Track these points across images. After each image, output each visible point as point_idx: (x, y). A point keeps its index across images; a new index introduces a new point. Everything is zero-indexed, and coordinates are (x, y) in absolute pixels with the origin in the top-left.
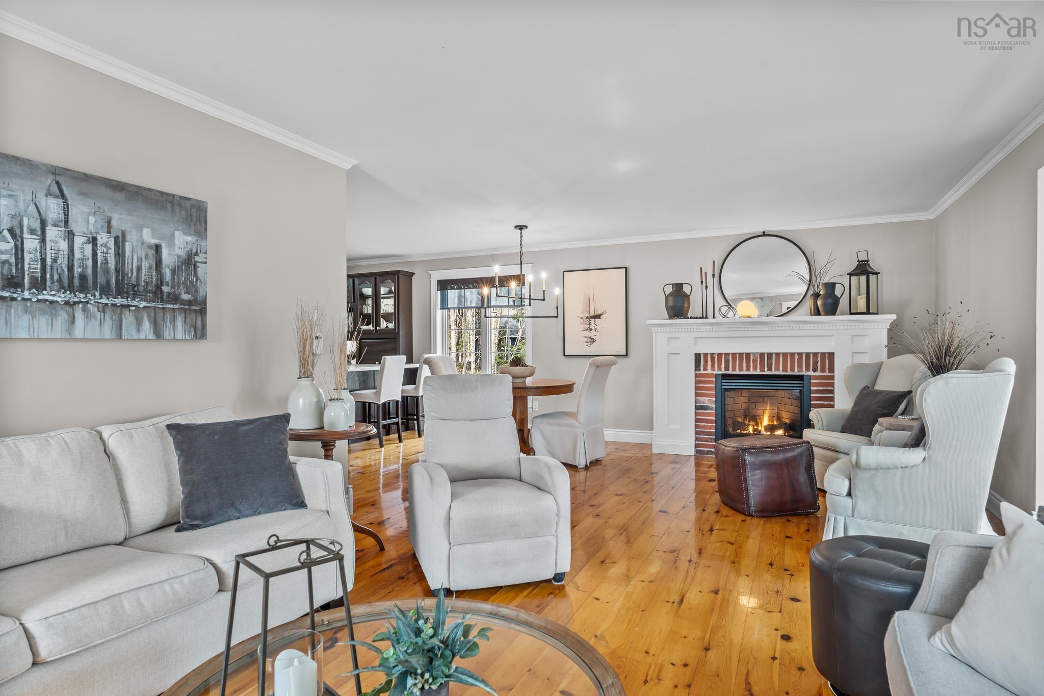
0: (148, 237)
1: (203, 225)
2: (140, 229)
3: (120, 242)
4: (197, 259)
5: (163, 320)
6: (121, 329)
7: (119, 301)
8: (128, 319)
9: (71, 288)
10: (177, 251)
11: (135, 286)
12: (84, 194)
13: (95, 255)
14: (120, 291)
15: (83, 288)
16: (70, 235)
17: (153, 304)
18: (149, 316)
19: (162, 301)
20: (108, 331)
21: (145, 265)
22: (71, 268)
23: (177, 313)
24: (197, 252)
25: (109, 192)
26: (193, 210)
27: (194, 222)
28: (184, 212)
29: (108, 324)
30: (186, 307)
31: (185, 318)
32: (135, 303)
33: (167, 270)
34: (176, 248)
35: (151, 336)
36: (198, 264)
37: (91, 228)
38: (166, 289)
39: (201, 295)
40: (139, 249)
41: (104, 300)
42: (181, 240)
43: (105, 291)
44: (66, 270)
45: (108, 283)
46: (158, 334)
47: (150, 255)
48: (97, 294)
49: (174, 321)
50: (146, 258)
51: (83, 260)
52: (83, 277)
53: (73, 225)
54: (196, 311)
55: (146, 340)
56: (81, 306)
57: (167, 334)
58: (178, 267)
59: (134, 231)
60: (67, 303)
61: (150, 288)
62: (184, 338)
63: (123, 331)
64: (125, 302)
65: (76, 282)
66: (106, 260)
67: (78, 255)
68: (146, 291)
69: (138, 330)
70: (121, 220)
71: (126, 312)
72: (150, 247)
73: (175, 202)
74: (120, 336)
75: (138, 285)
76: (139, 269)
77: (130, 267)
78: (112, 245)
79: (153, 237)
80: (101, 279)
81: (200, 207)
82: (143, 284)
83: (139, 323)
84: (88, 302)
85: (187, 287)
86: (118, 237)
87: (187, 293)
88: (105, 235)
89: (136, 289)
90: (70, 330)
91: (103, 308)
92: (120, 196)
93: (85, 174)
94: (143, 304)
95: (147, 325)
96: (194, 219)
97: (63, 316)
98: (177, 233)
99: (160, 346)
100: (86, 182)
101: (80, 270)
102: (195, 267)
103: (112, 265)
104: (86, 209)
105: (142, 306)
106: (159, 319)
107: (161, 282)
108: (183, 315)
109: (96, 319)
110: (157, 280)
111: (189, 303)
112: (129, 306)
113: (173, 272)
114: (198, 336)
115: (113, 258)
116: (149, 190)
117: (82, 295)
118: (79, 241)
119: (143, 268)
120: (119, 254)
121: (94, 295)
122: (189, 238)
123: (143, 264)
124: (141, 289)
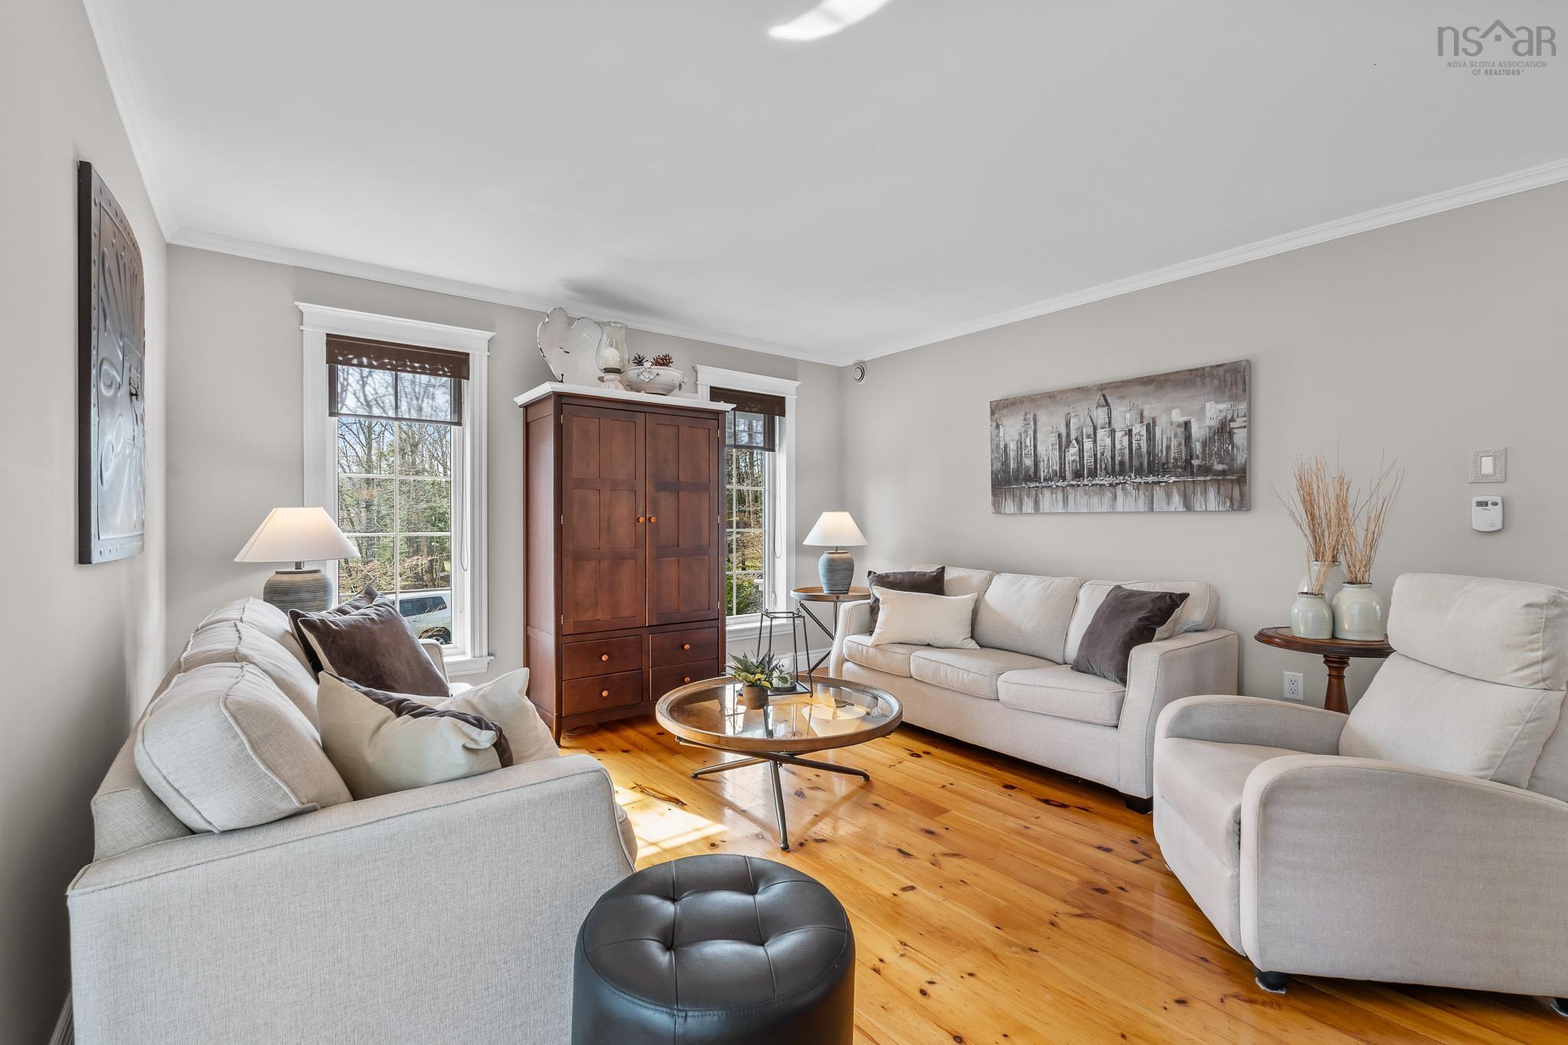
0: (1178, 417)
1: (1241, 387)
2: (1168, 411)
3: (1150, 429)
4: (1232, 425)
5: (1194, 492)
6: (1152, 504)
7: (1151, 479)
8: (1159, 491)
9: (1113, 473)
10: (1209, 422)
11: (1164, 464)
12: (1122, 398)
13: (1130, 443)
14: (1152, 471)
15: (1122, 473)
16: (1113, 432)
17: (1183, 479)
18: (1178, 490)
19: (1192, 474)
20: (1142, 505)
21: (1174, 443)
22: (1113, 458)
23: (1209, 484)
24: (1232, 417)
25: (1142, 389)
26: (1228, 375)
27: (1229, 387)
28: (1216, 382)
29: (1142, 499)
30: (1220, 478)
31: (1219, 489)
32: (1165, 479)
33: (1198, 443)
34: (1208, 420)
35: (1181, 508)
36: (1234, 431)
37: (1128, 422)
38: (1195, 462)
39: (1239, 462)
40: (1169, 432)
41: (1138, 480)
42: (1213, 411)
43: (1139, 472)
44: (1110, 460)
45: (1141, 464)
46: (1188, 507)
47: (1179, 433)
48: (1133, 475)
49: (1205, 493)
50: (1175, 437)
51: (1121, 449)
52: (1122, 463)
53: (1115, 425)
54: (1232, 481)
55: (1175, 512)
56: (1120, 486)
57: (1197, 507)
58: (1210, 438)
59: (1164, 415)
60: (1111, 485)
61: (1179, 464)
62: (1217, 509)
63: (1154, 505)
64: (1156, 479)
65: (1117, 468)
66: (1139, 445)
67: (1118, 446)
68: (1176, 466)
69: (1168, 504)
70: (1151, 408)
71: (1157, 488)
72: (1179, 426)
73: (1206, 374)
74: (1152, 509)
75: (1167, 462)
76: (1168, 447)
77: (1160, 447)
78: (1144, 432)
79: (1182, 416)
80: (1136, 463)
81: (1236, 369)
82: (1172, 461)
83: (1169, 496)
84: (1125, 483)
85: (1220, 457)
86: (1149, 424)
87: (1221, 462)
88: (1139, 425)
89: (1166, 467)
90: (1113, 506)
91: (1138, 486)
92: (1151, 388)
93: (1122, 381)
94: (1173, 479)
95: (1176, 499)
96: (1229, 383)
97: (1109, 495)
98: (1208, 405)
99: (1190, 518)
100: (1123, 386)
101: (1120, 458)
102: (1231, 434)
103: (1144, 450)
104: (1123, 409)
105: (1171, 481)
106: (1189, 492)
107: (1191, 455)
108: (1217, 486)
109: (1132, 496)
110: (1186, 455)
111: (1224, 473)
112: (1159, 482)
113: (1204, 445)
114: (1235, 507)
115: (1145, 443)
116: (1178, 373)
117: (1122, 478)
118: (1118, 435)
119: (1172, 447)
120: (1150, 439)
121: (1130, 477)
122: (1222, 406)
123: (1172, 443)
124: (1171, 465)
